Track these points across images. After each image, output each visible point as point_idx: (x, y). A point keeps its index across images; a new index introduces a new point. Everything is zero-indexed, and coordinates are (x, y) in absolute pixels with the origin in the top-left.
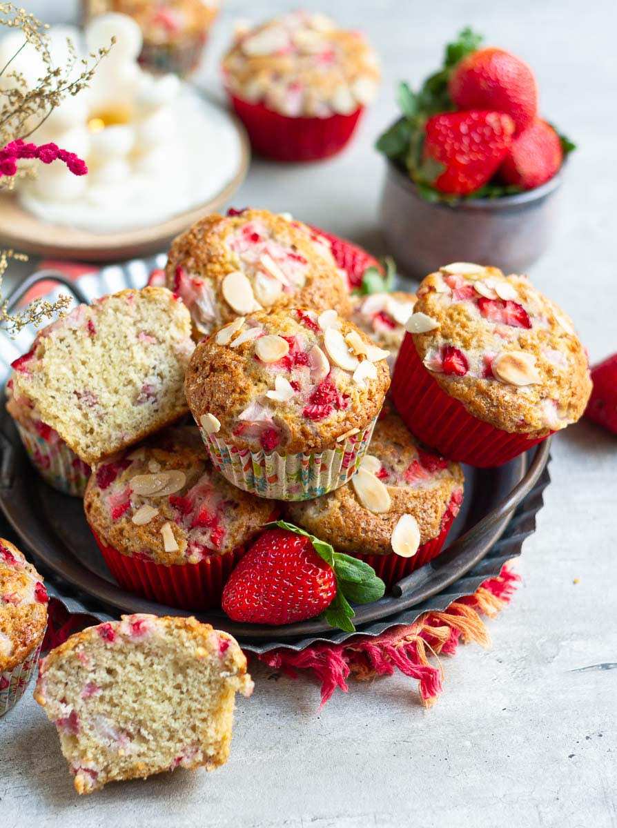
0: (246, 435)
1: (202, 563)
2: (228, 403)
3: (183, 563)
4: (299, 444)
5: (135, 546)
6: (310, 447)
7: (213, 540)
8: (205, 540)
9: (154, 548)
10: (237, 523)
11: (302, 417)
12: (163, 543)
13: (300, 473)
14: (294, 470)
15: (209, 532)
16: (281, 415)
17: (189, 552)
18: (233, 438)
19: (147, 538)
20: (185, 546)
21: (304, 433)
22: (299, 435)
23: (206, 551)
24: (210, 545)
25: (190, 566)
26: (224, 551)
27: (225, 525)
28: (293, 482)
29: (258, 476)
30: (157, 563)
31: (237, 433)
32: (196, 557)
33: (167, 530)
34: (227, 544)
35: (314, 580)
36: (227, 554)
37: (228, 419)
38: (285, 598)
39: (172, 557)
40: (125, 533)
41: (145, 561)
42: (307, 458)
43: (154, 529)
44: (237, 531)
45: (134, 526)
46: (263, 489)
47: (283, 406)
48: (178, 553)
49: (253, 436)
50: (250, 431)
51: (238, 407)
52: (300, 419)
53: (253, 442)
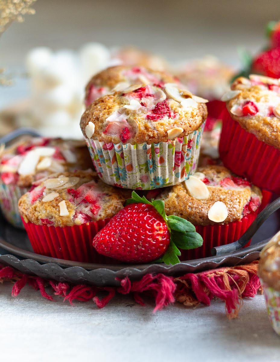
0: (111, 133)
1: (84, 225)
2: (101, 115)
3: (71, 224)
4: (143, 134)
5: (43, 215)
6: (150, 137)
7: (92, 211)
8: (87, 210)
9: (54, 215)
10: (108, 204)
11: (146, 119)
12: (59, 211)
13: (147, 164)
14: (143, 161)
15: (90, 206)
16: (132, 118)
17: (75, 216)
18: (103, 135)
19: (49, 209)
20: (74, 213)
21: (146, 128)
22: (142, 128)
23: (87, 218)
24: (90, 214)
25: (76, 227)
26: (98, 218)
27: (101, 204)
28: (143, 171)
29: (121, 167)
30: (55, 225)
31: (105, 132)
32: (80, 220)
33: (63, 205)
34: (101, 215)
35: (152, 226)
36: (100, 220)
37: (100, 124)
38: (132, 236)
39: (64, 220)
40: (37, 209)
41: (49, 226)
42: (149, 146)
43: (55, 204)
44: (108, 207)
45: (42, 204)
46: (124, 179)
47: (134, 113)
48: (68, 217)
49: (115, 134)
50: (114, 130)
51: (106, 116)
52: (144, 120)
53: (115, 136)
